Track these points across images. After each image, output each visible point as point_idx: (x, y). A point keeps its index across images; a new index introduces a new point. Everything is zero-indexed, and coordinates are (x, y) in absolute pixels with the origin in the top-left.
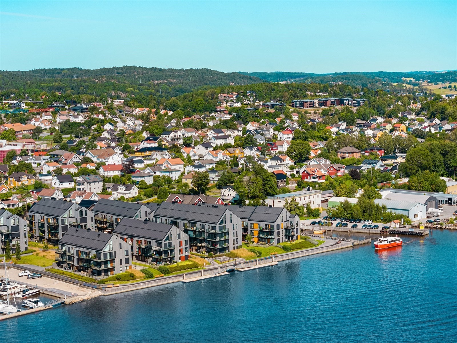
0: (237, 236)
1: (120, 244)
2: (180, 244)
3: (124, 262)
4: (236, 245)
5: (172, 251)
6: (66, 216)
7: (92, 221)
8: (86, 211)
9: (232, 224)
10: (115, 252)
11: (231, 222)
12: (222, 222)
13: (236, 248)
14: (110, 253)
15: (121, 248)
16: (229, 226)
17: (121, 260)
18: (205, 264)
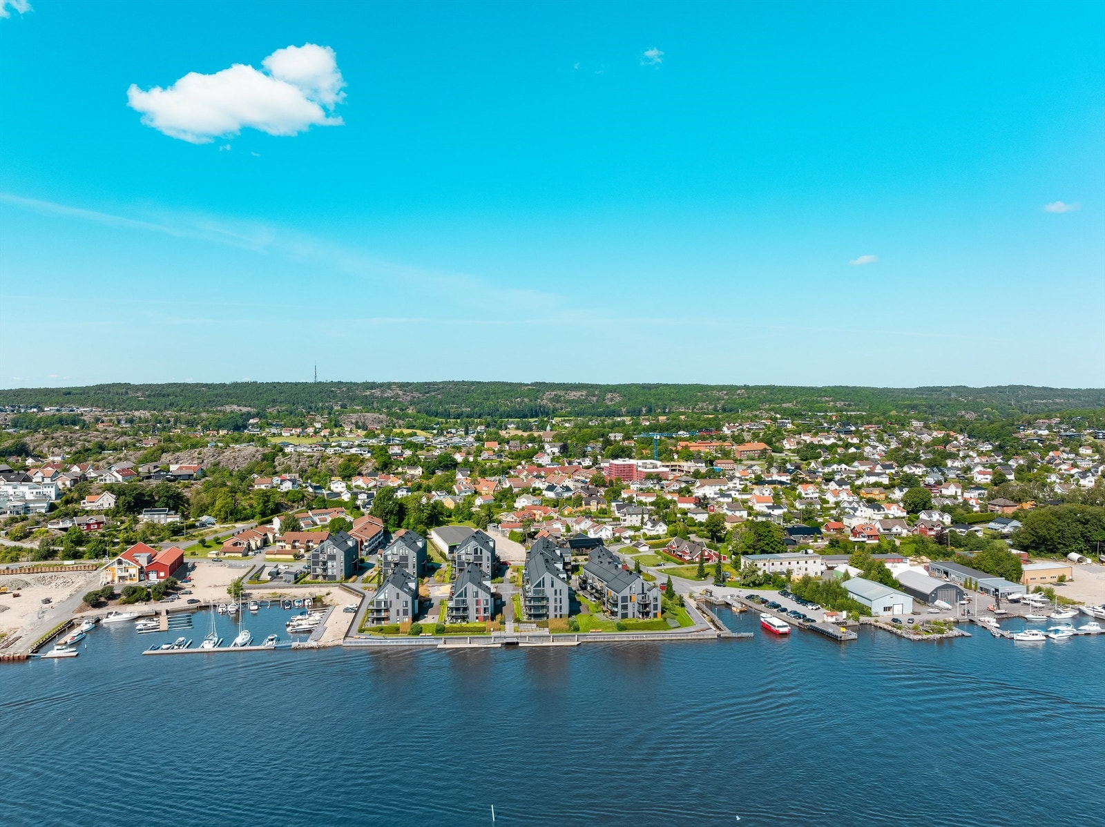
0: (561, 603)
1: (398, 594)
2: (478, 603)
3: (401, 613)
4: (558, 613)
5: (465, 609)
6: (463, 552)
7: (488, 561)
8: (481, 550)
9: (553, 589)
10: (391, 602)
11: (552, 586)
12: (539, 585)
13: (558, 616)
14: (385, 602)
15: (398, 598)
16: (549, 591)
17: (398, 611)
18: (492, 629)
